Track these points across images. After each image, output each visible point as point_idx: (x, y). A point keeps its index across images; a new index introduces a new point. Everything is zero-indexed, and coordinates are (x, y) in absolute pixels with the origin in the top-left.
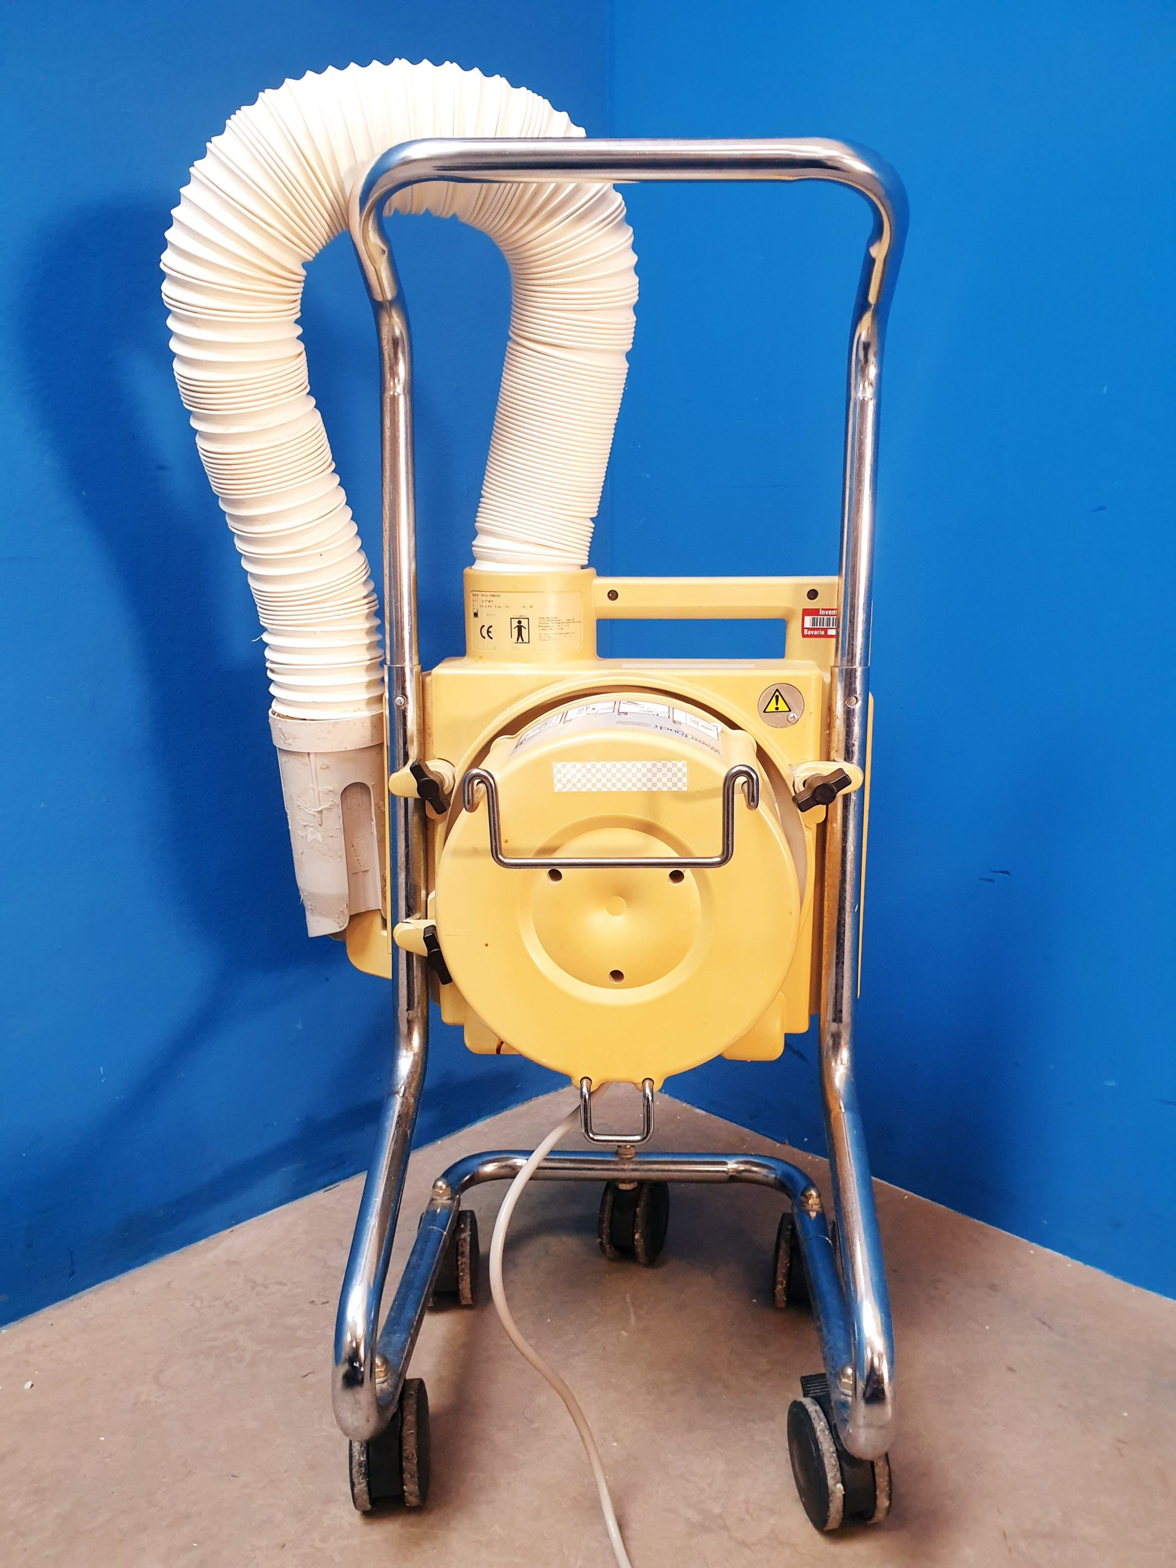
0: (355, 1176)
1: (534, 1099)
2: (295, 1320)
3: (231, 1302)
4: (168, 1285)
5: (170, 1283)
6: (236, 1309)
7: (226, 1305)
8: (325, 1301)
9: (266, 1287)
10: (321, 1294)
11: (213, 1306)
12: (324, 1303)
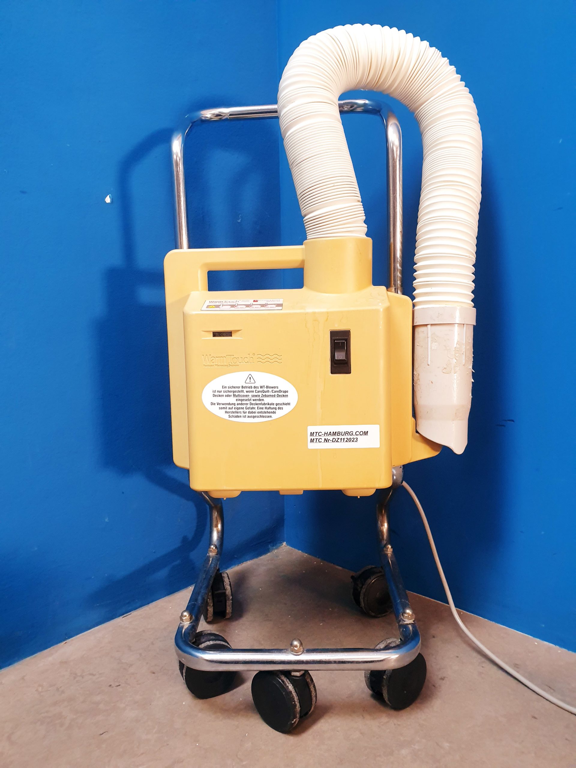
0: (141, 608)
1: (245, 562)
2: (98, 698)
3: (61, 687)
4: (23, 678)
5: (24, 676)
6: (63, 692)
7: (58, 689)
8: (118, 684)
9: (83, 677)
10: (116, 680)
11: (49, 690)
12: (118, 686)
